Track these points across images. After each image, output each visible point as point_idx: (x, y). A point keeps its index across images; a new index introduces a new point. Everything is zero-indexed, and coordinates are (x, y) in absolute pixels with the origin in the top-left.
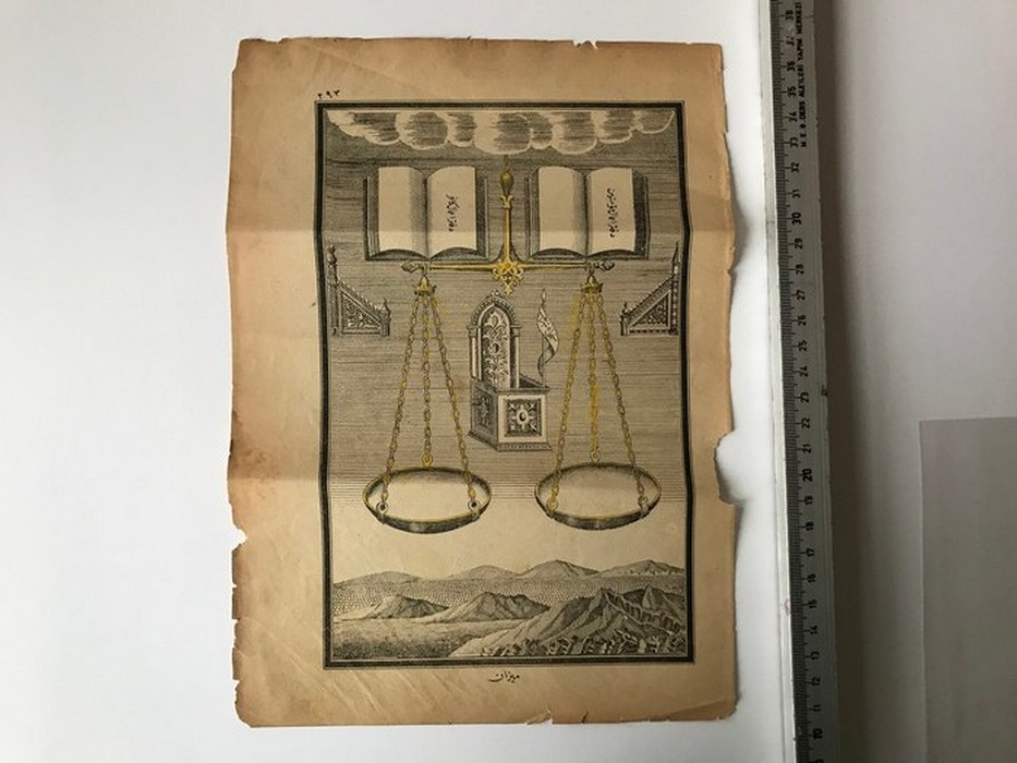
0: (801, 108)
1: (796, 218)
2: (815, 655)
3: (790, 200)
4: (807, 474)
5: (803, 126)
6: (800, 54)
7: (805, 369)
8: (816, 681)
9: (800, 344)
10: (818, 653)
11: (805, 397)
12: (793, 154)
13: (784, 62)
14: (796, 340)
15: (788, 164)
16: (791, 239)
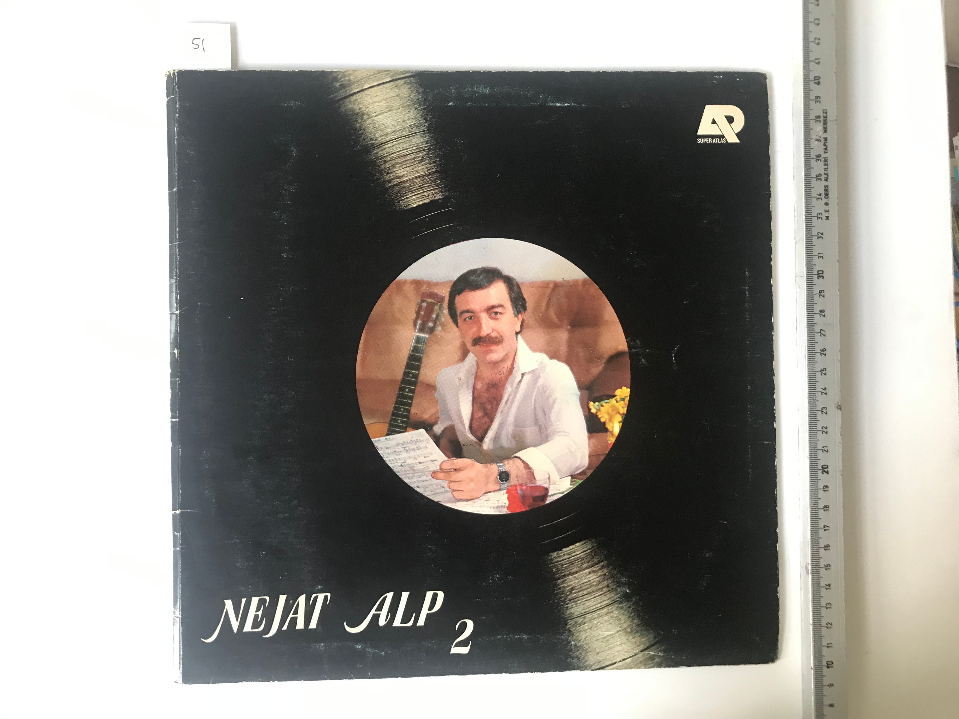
0: (826, 190)
1: (820, 274)
2: (828, 606)
3: (816, 260)
4: (825, 469)
5: (827, 204)
6: (826, 149)
7: (825, 389)
8: (829, 626)
9: (821, 370)
10: (831, 604)
11: (824, 410)
12: (818, 225)
13: (813, 154)
14: (818, 368)
15: (815, 233)
16: (816, 291)
